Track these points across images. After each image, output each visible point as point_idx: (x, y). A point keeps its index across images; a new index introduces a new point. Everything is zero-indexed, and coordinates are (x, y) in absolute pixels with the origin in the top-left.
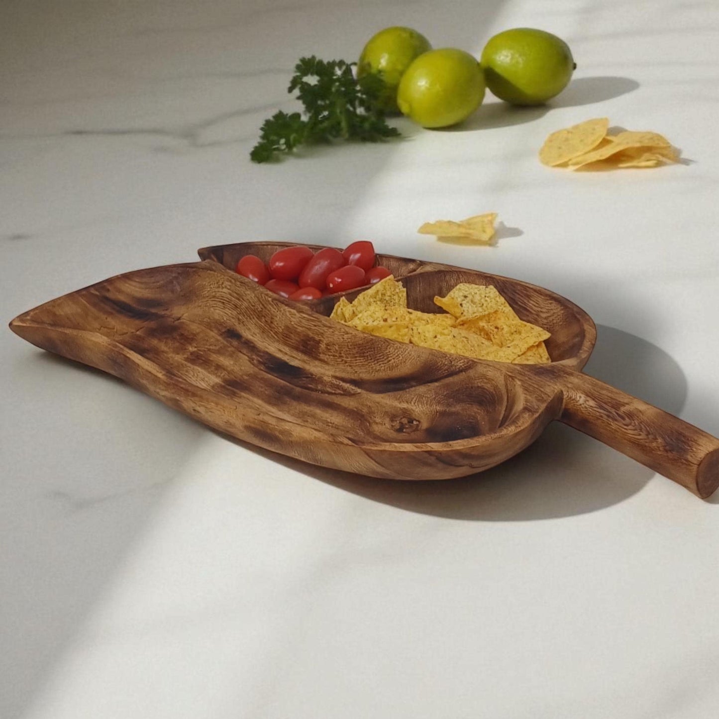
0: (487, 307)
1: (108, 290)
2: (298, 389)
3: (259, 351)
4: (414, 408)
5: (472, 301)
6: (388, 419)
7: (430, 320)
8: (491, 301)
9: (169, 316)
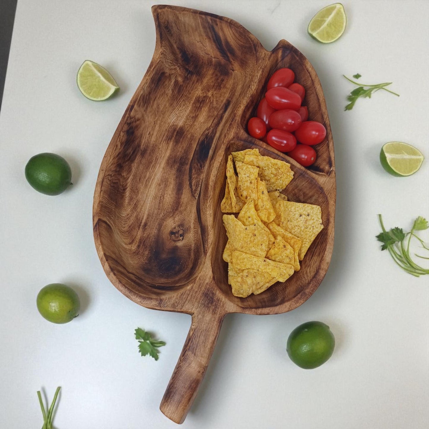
0: (306, 231)
1: (217, 25)
2: (188, 167)
3: (216, 129)
4: (192, 232)
5: (307, 220)
6: (179, 223)
7: (265, 207)
8: (311, 232)
9: (232, 65)
